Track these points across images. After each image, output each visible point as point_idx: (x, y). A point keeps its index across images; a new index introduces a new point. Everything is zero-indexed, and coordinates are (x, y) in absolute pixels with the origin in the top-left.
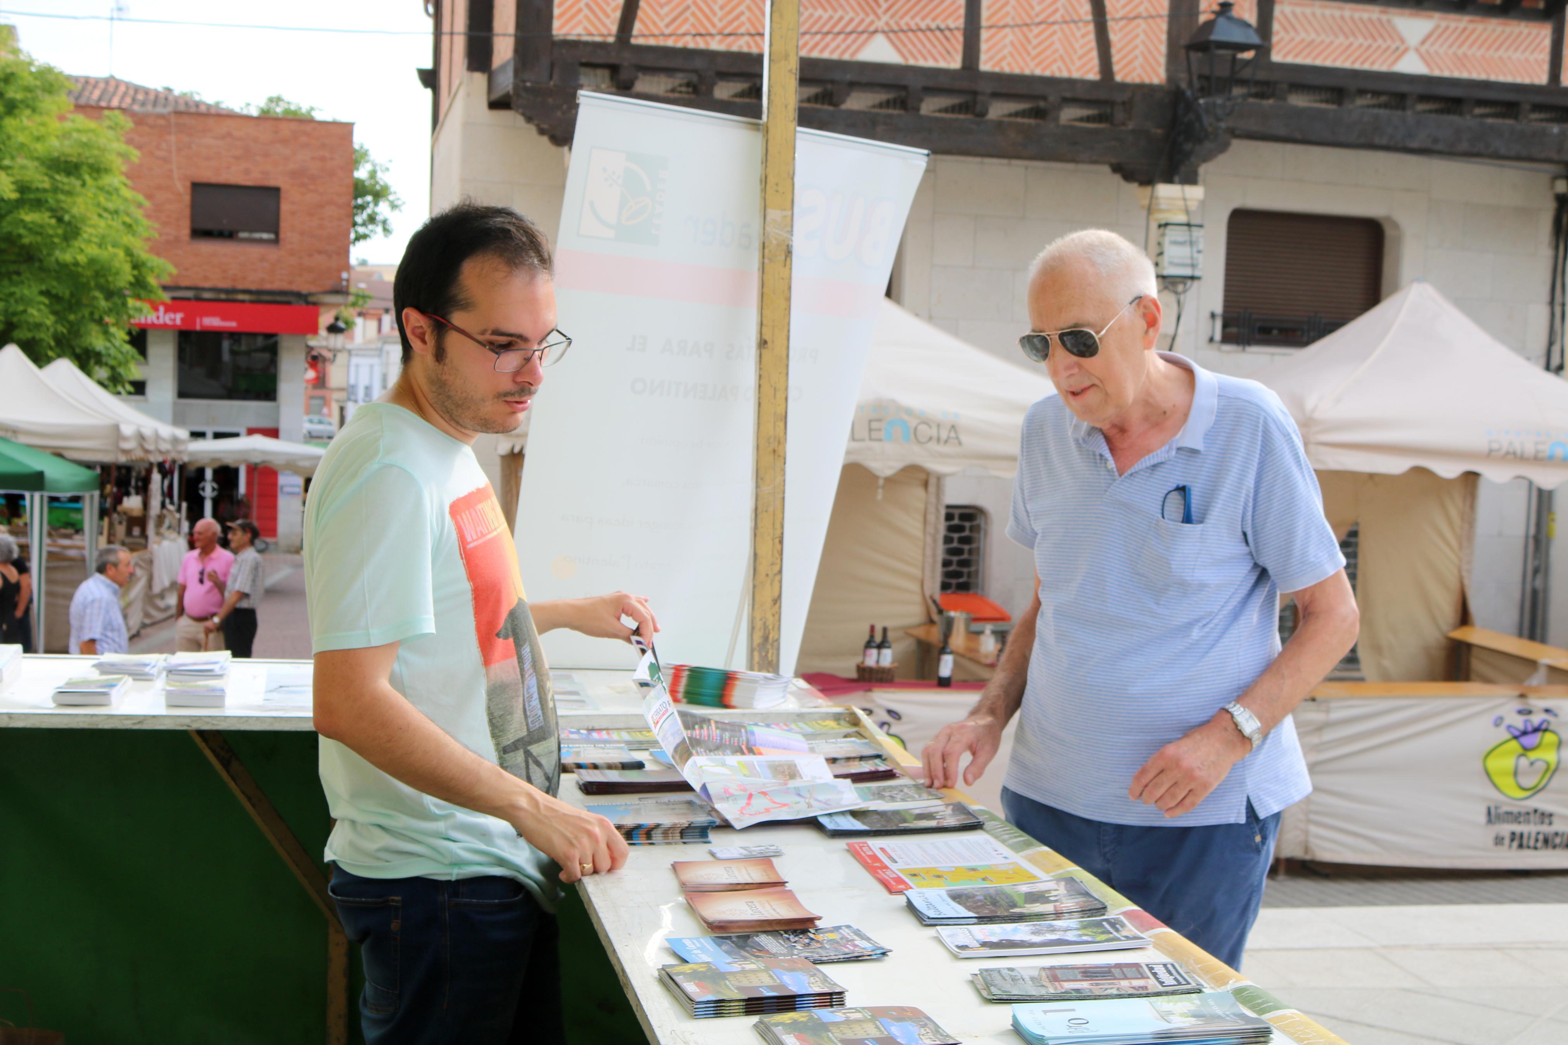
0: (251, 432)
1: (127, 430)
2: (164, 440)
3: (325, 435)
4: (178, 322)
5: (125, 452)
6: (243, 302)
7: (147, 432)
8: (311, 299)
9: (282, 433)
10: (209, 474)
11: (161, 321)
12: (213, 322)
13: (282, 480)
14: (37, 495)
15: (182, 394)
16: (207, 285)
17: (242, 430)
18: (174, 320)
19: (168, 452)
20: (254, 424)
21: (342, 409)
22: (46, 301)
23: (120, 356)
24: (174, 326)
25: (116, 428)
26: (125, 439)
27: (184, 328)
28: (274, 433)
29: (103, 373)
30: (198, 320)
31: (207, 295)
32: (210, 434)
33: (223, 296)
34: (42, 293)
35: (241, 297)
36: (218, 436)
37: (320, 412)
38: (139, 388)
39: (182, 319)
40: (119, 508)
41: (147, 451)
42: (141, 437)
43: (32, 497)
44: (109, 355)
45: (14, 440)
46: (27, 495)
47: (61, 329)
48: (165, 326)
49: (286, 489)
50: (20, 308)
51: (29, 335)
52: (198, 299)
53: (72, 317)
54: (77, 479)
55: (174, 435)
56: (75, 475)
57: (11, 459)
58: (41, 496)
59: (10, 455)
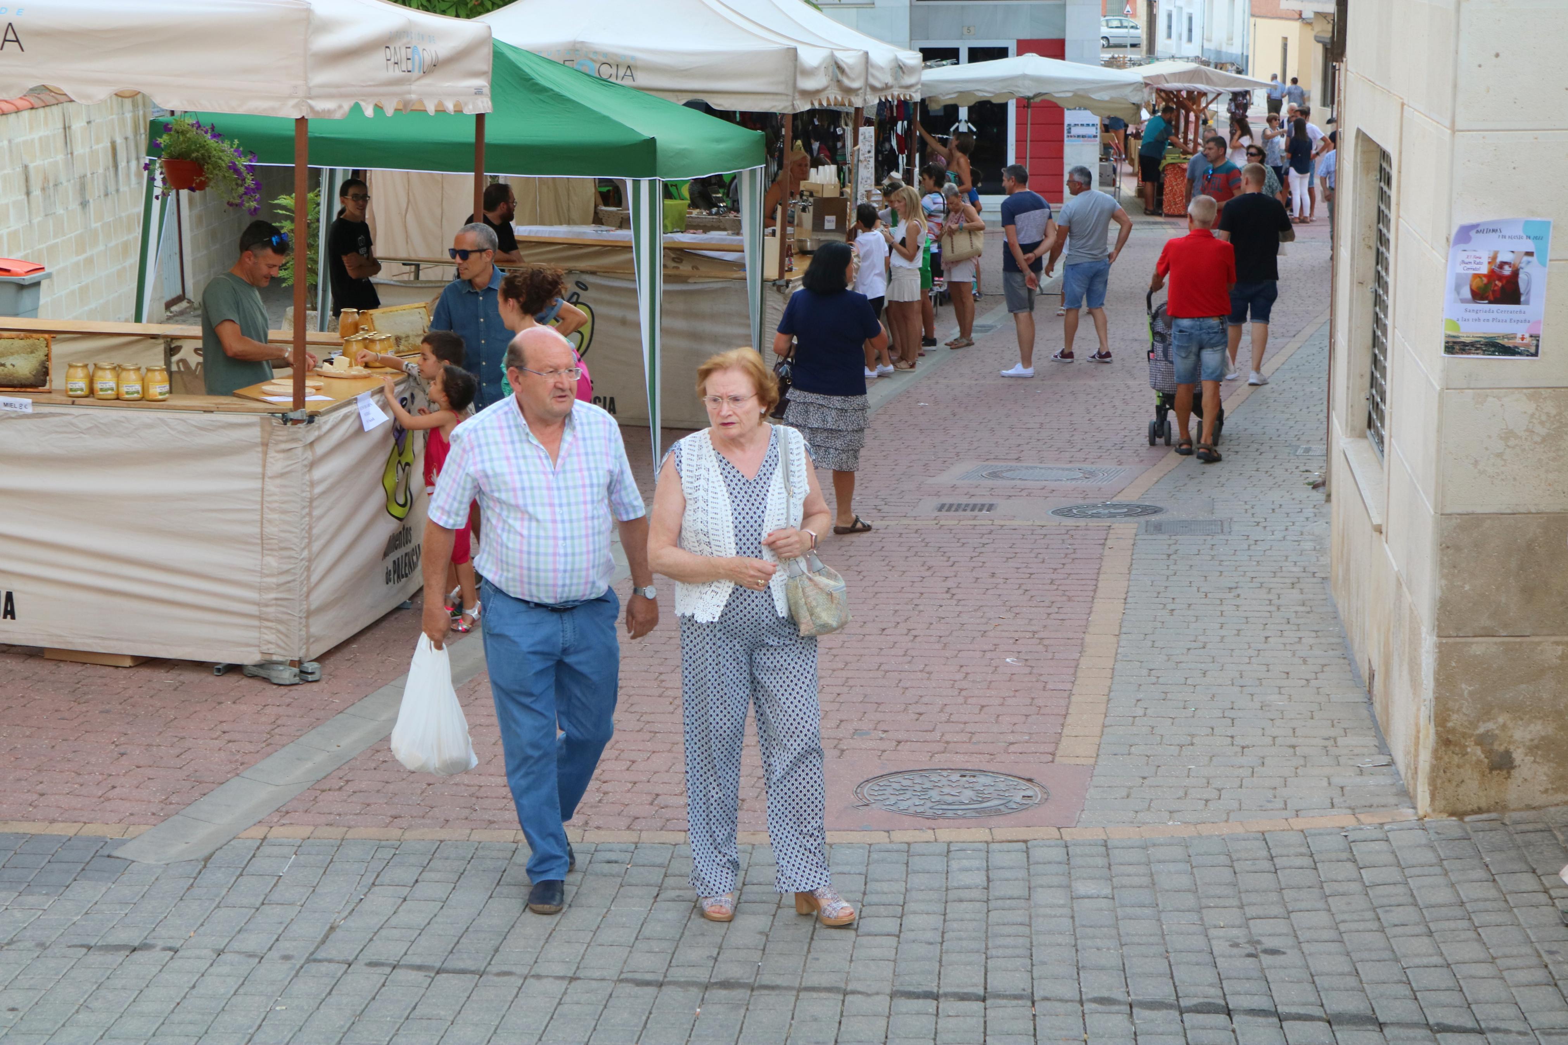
0: (1024, 47)
1: (810, 57)
2: (881, 69)
3: (1129, 42)
5: (806, 94)
7: (848, 59)
9: (1068, 49)
10: (963, 113)
13: (1069, 117)
14: (646, 182)
17: (1012, 47)
19: (887, 87)
20: (1026, 35)
25: (792, 54)
26: (808, 73)
28: (1057, 49)
32: (964, 55)
36: (977, 55)
37: (1121, 13)
40: (803, 186)
41: (848, 91)
42: (837, 68)
43: (637, 184)
46: (630, 182)
49: (1075, 131)
54: (722, 146)
55: (896, 59)
56: (718, 141)
57: (604, 120)
58: (652, 184)
59: (606, 113)
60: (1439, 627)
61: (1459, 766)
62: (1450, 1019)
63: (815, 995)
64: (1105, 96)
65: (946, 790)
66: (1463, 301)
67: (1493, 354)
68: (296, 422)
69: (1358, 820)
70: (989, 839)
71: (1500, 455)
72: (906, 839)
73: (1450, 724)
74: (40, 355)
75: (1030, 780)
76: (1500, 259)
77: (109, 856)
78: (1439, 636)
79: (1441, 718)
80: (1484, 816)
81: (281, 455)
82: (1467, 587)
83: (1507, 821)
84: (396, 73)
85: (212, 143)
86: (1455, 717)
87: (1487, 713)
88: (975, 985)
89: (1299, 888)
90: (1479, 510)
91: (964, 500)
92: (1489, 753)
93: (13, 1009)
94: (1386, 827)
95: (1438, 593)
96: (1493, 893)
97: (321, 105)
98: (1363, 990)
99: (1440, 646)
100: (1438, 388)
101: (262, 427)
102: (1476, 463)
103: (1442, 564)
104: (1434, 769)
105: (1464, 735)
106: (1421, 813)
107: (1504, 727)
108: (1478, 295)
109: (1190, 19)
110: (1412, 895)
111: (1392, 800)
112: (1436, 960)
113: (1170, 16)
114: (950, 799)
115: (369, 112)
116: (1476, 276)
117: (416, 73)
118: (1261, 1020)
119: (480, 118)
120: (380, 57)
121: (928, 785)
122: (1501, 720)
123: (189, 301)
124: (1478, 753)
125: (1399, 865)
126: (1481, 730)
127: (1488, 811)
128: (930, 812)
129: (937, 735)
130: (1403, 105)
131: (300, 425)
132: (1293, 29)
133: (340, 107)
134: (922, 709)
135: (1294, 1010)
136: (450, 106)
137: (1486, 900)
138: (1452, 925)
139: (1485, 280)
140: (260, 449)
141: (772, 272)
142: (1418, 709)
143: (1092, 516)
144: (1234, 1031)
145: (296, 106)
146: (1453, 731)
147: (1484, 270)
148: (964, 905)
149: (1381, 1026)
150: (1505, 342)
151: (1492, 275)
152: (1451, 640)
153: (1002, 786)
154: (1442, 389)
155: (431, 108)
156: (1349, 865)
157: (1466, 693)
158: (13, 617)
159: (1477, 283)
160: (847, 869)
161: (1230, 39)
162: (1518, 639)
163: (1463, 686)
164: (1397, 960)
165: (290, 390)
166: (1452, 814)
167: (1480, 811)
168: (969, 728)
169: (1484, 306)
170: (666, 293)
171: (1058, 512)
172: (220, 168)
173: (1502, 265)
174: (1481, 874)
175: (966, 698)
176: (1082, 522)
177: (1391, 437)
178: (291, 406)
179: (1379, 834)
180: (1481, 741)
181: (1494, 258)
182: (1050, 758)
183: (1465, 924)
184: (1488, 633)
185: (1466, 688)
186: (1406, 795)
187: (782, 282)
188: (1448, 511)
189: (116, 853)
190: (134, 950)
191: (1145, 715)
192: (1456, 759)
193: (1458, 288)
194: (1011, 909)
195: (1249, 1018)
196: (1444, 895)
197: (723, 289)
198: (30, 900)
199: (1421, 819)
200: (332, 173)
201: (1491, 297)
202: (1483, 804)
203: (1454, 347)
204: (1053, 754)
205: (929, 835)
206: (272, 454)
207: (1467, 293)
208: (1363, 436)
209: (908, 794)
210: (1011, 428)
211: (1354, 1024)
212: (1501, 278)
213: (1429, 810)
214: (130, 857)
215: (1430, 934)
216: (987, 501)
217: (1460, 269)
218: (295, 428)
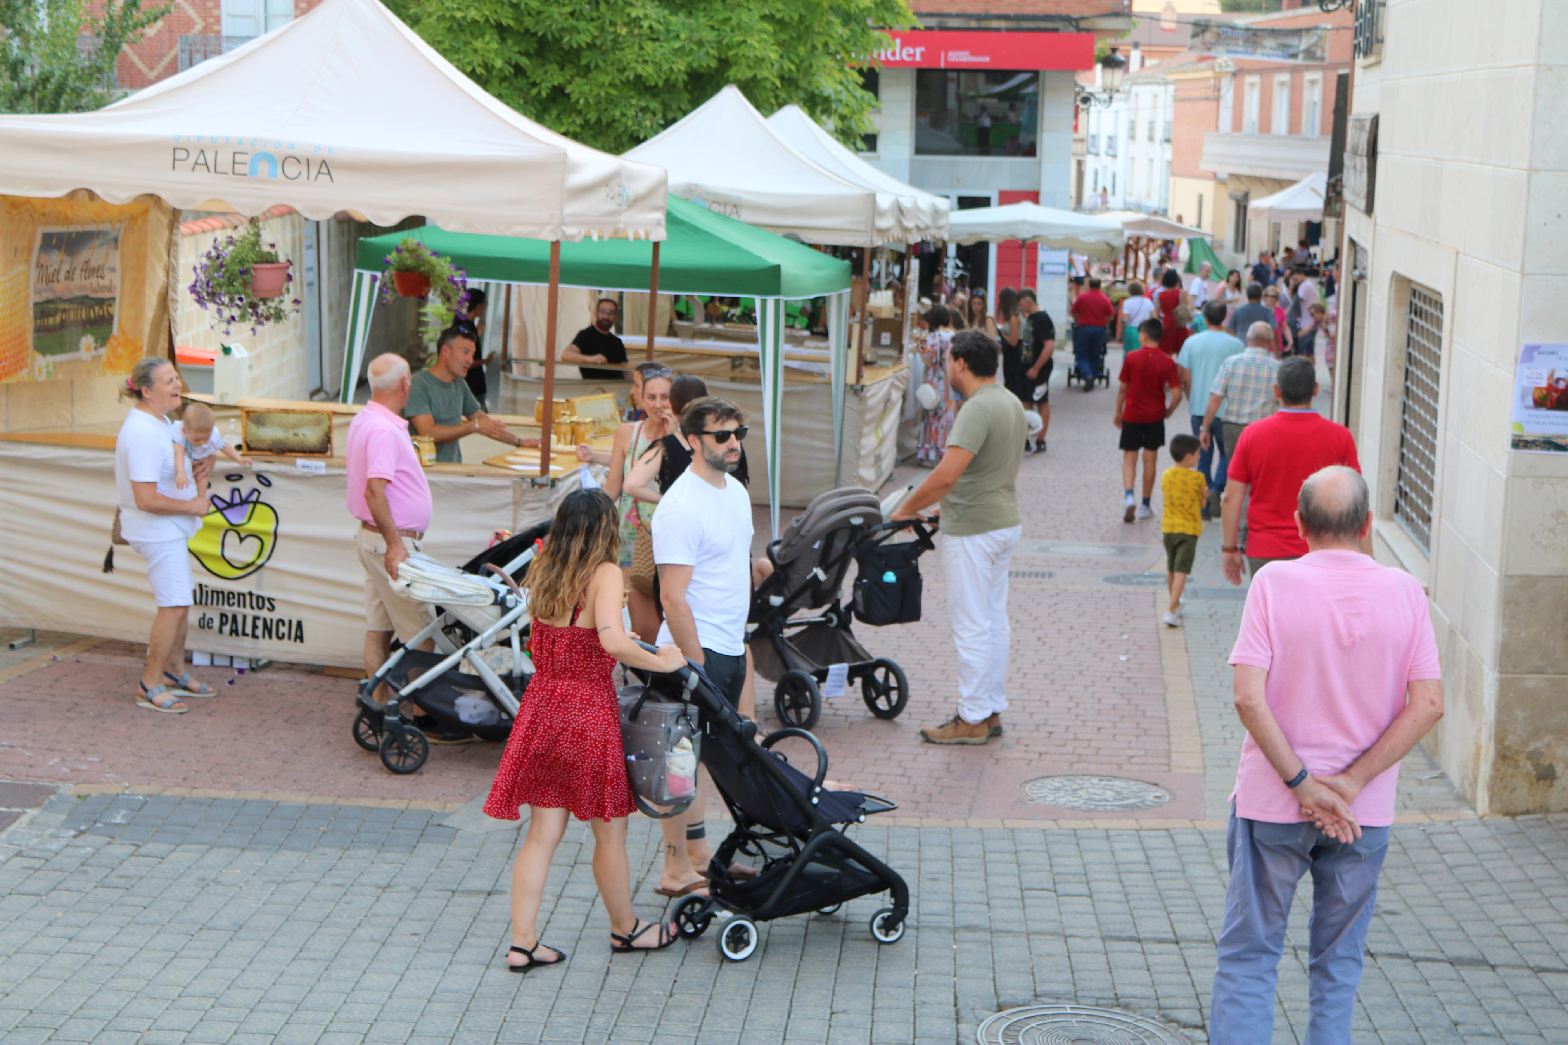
0: (1005, 197)
1: (884, 202)
2: (923, 212)
4: (918, 58)
5: (882, 232)
6: (998, 30)
7: (906, 203)
8: (1082, 25)
9: (1042, 198)
10: (952, 250)
11: (898, 58)
12: (960, 57)
13: (1043, 256)
14: (771, 300)
15: (920, 150)
16: (954, 10)
17: (995, 198)
18: (914, 55)
19: (927, 228)
20: (1007, 186)
21: (1080, 163)
22: (769, 28)
23: (852, 102)
24: (913, 63)
25: (872, 198)
26: (882, 214)
27: (924, 66)
28: (1034, 197)
29: (833, 122)
30: (943, 54)
31: (953, 23)
33: (973, 24)
34: (764, 17)
35: (995, 24)
38: (871, 142)
39: (922, 53)
41: (906, 230)
42: (900, 210)
43: (764, 302)
44: (840, 101)
45: (734, 217)
46: (758, 300)
47: (787, 65)
48: (902, 62)
49: (1047, 268)
50: (739, 38)
51: (749, 74)
52: (943, 29)
53: (802, 50)
54: (821, 273)
55: (934, 205)
56: (818, 268)
57: (735, 248)
58: (777, 302)
59: (735, 242)
60: (1501, 665)
61: (1512, 776)
62: (1546, 964)
63: (1042, 937)
64: (1092, 239)
65: (1092, 790)
66: (1527, 408)
67: (1549, 449)
68: (542, 486)
69: (1430, 818)
70: (1138, 827)
71: (1552, 530)
72: (1074, 827)
73: (1507, 743)
74: (324, 427)
75: (1156, 785)
76: (1558, 375)
77: (439, 825)
78: (1500, 672)
79: (1500, 738)
80: (1532, 816)
81: (528, 513)
82: (1523, 634)
83: (1551, 820)
84: (611, 206)
85: (434, 259)
86: (1510, 737)
87: (1535, 734)
88: (1166, 932)
89: (1398, 868)
90: (1534, 573)
91: (1027, 569)
92: (1537, 766)
93: (415, 934)
94: (1455, 824)
95: (1500, 638)
96: (1553, 873)
97: (571, 231)
98: (1471, 941)
99: (1501, 680)
100: (1505, 476)
101: (515, 490)
102: (1533, 536)
103: (1504, 616)
104: (1493, 778)
105: (1518, 752)
106: (1480, 813)
107: (1549, 746)
108: (1539, 403)
109: (1114, 176)
110: (1489, 873)
111: (1454, 804)
112: (1521, 920)
113: (1096, 173)
114: (1097, 797)
115: (595, 238)
116: (1538, 389)
117: (624, 207)
118: (1399, 961)
119: (656, 245)
120: (601, 194)
121: (1075, 786)
122: (1547, 740)
123: (327, 393)
124: (1528, 766)
125: (1472, 851)
126: (1532, 747)
127: (1534, 812)
128: (1084, 807)
129: (1069, 749)
130: (1457, 253)
131: (545, 488)
132: (1208, 188)
133: (580, 232)
134: (1050, 729)
135: (1422, 954)
136: (642, 234)
137: (1550, 878)
138: (1529, 896)
139: (1544, 392)
140: (511, 507)
141: (851, 379)
142: (1479, 731)
143: (1137, 583)
144: (1380, 968)
145: (553, 231)
146: (1509, 748)
147: (1544, 384)
148: (1135, 876)
149: (1493, 967)
150: (1560, 441)
151: (1550, 388)
152: (1510, 676)
153: (1135, 788)
154: (1508, 478)
155: (631, 236)
156: (1433, 851)
157: (1520, 718)
158: (302, 640)
159: (1538, 394)
160: (1032, 847)
161: (1149, 195)
162: (1562, 677)
163: (1518, 712)
164: (1492, 921)
165: (539, 461)
166: (1506, 814)
167: (1528, 812)
168: (1094, 744)
169: (1543, 412)
170: (786, 393)
171: (1107, 579)
172: (443, 280)
173: (1558, 380)
174: (1539, 859)
175: (1084, 722)
176: (1131, 588)
177: (1440, 516)
178: (538, 473)
179: (1449, 828)
180: (1530, 756)
181: (1552, 375)
182: (1166, 768)
183: (1537, 895)
184: (1539, 671)
185: (1519, 714)
186: (1466, 800)
187: (858, 387)
188: (1511, 572)
189: (444, 823)
190: (489, 894)
191: (1232, 737)
192: (1510, 771)
193: (1523, 397)
194: (1172, 879)
195: (1389, 960)
196: (1515, 874)
197: (808, 392)
198: (390, 856)
199: (1481, 818)
200: (498, 285)
201: (1549, 404)
202: (1531, 807)
203: (1519, 443)
204: (1168, 765)
205: (1088, 824)
206: (522, 512)
207: (1530, 401)
208: (1390, 519)
209: (1062, 793)
210: (1044, 512)
211: (1472, 964)
212: (1557, 390)
213: (1487, 811)
214: (457, 826)
215: (1512, 902)
216: (1046, 570)
217: (1525, 383)
218: (541, 491)
